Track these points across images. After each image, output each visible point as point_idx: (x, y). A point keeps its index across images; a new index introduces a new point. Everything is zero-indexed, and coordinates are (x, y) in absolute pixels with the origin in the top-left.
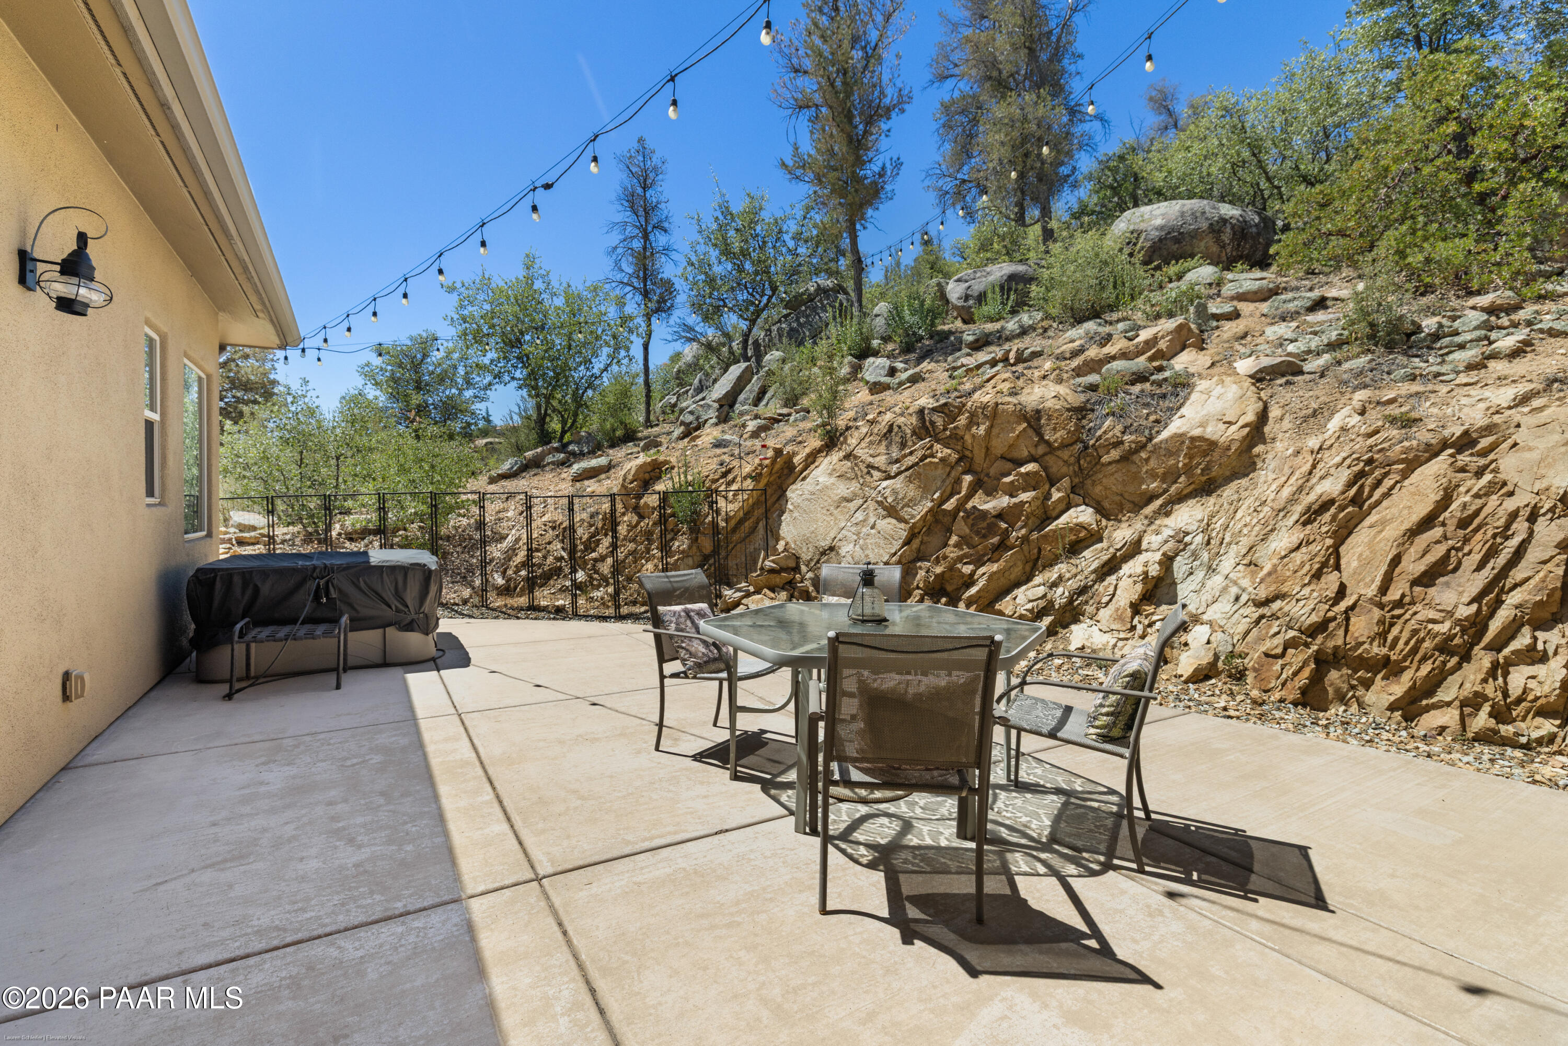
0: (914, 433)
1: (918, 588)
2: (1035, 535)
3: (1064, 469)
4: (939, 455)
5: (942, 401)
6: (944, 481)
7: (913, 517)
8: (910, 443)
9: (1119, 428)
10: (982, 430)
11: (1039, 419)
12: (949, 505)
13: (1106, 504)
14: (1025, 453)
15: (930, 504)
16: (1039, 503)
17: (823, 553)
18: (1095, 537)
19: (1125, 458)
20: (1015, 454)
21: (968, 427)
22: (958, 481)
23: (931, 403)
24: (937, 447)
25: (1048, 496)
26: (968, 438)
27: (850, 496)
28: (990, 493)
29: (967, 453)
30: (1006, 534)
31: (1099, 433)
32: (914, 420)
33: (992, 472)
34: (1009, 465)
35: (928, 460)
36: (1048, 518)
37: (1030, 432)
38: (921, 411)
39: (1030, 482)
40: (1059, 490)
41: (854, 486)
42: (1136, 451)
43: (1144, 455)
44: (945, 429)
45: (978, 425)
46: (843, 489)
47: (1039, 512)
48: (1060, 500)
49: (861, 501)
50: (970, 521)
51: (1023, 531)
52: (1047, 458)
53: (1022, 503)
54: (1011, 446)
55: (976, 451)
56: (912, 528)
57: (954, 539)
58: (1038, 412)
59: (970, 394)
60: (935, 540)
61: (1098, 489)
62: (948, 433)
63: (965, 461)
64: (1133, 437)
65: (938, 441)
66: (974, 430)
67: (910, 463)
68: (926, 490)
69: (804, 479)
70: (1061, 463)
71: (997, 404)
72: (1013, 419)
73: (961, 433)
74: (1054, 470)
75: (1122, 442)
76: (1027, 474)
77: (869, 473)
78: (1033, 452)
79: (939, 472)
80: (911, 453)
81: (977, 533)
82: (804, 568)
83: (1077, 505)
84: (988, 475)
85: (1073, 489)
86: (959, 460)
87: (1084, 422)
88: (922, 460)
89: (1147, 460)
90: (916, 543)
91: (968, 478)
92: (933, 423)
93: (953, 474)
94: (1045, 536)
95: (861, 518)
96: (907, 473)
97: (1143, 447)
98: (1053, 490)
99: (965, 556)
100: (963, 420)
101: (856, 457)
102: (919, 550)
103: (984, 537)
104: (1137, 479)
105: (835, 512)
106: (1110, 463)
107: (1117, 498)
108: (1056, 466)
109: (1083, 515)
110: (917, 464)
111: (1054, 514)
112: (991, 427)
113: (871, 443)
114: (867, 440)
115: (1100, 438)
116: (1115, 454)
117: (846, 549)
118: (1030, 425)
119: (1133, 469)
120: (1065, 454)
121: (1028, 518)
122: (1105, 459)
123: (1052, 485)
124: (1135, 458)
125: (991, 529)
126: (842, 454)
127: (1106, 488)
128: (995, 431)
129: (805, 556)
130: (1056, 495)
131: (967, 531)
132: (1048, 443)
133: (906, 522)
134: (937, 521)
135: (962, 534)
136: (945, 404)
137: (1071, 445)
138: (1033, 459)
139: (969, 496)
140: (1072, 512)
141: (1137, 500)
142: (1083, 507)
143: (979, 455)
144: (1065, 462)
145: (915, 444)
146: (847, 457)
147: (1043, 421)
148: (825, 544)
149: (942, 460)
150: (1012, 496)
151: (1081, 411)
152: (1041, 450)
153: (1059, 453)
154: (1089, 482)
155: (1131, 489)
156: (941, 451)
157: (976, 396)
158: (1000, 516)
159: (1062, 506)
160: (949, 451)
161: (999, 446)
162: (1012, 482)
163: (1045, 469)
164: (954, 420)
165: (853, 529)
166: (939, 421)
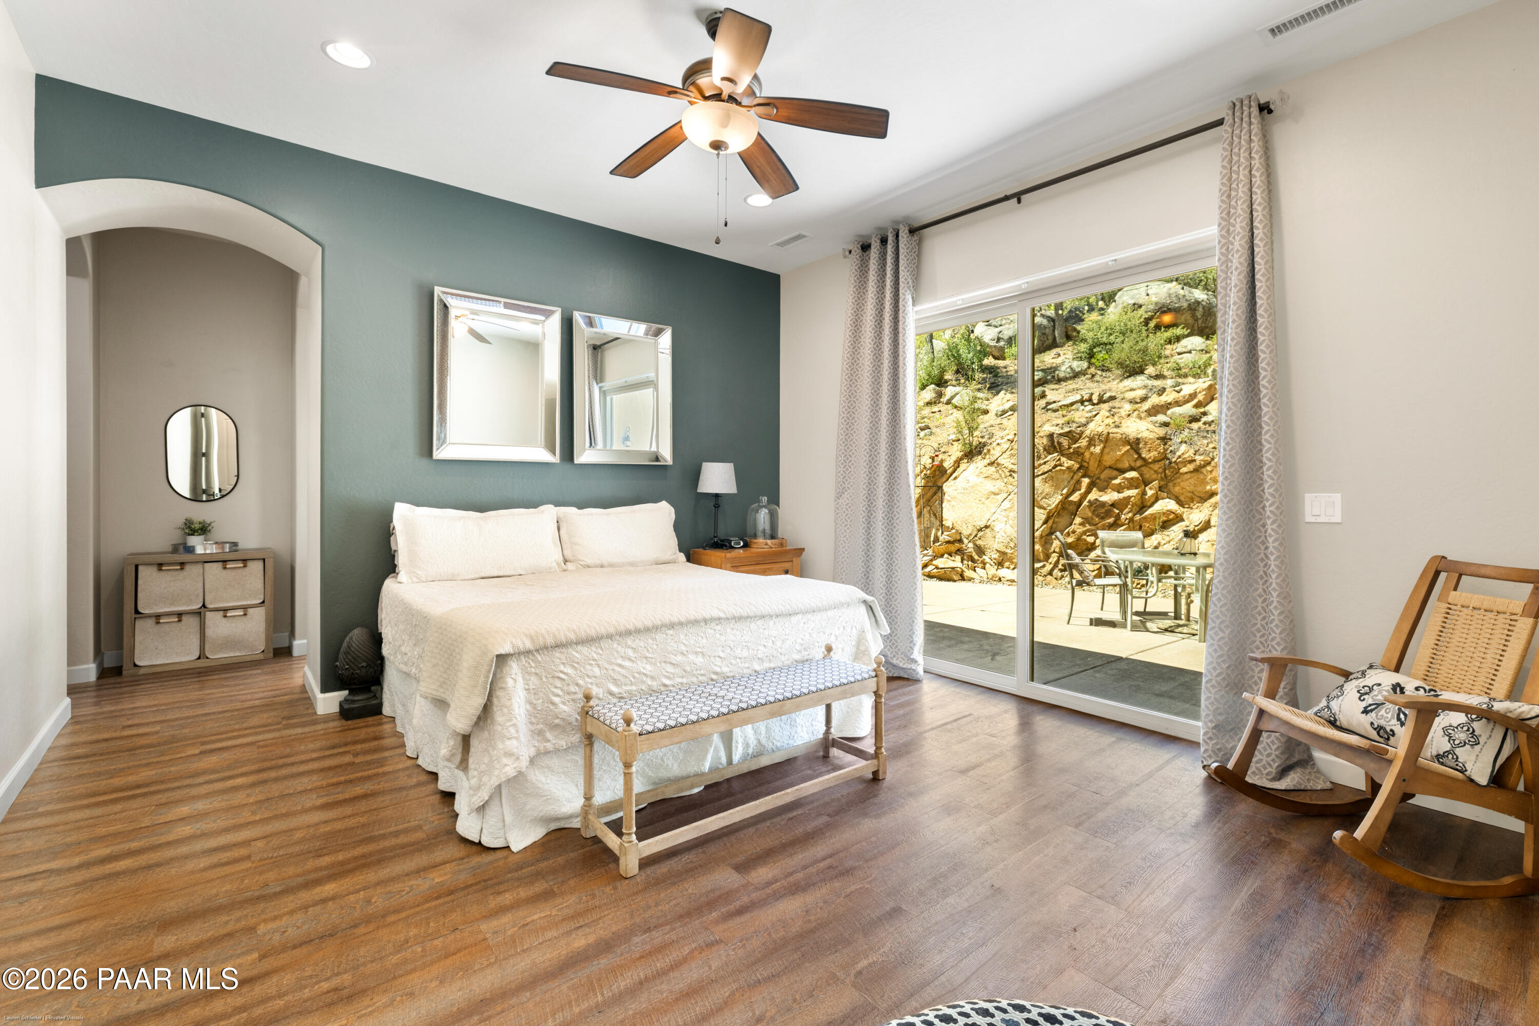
0: (1045, 449)
1: (1054, 552)
2: (1138, 517)
3: (1155, 476)
4: (1066, 465)
5: (1066, 429)
6: (1069, 482)
7: (1049, 505)
8: (1043, 456)
9: (1191, 452)
10: (1097, 449)
11: (1138, 444)
12: (1075, 497)
13: (1182, 498)
14: (1127, 465)
15: (1061, 497)
16: (1139, 497)
17: (980, 530)
18: (1179, 519)
19: (1197, 470)
20: (1120, 466)
21: (1088, 447)
22: (1079, 482)
23: (1058, 431)
24: (1063, 459)
25: (1144, 493)
26: (1087, 455)
27: (997, 491)
28: (1102, 489)
29: (1085, 464)
30: (1118, 517)
31: (1178, 454)
32: (1045, 441)
33: (1102, 476)
34: (1115, 473)
35: (1058, 468)
36: (1144, 507)
37: (1132, 452)
38: (1051, 436)
39: (1132, 484)
40: (1151, 489)
41: (1000, 484)
42: (1204, 466)
43: (1209, 468)
44: (1070, 448)
45: (1095, 446)
46: (990, 486)
47: (1139, 503)
48: (1152, 495)
49: (1006, 495)
50: (1093, 508)
51: (1130, 515)
52: (1143, 469)
53: (1130, 497)
54: (1117, 460)
55: (1091, 463)
56: (1048, 513)
57: (1078, 520)
58: (1138, 439)
59: (1085, 425)
60: (1063, 521)
61: (1177, 489)
62: (1071, 450)
63: (1084, 469)
64: (1202, 457)
65: (1063, 455)
66: (1092, 449)
67: (1046, 470)
68: (1057, 487)
69: (955, 478)
70: (1152, 472)
71: (1109, 433)
72: (1120, 443)
73: (1082, 451)
74: (1147, 476)
75: (1195, 461)
76: (1132, 479)
77: (1011, 475)
78: (1133, 464)
79: (1066, 476)
80: (1045, 463)
81: (1098, 516)
82: (965, 541)
83: (1163, 499)
84: (1099, 478)
85: (1161, 489)
86: (1079, 468)
87: (1167, 446)
88: (1054, 468)
89: (1211, 472)
90: (1050, 522)
91: (1086, 481)
92: (1060, 444)
93: (1076, 477)
94: (1145, 518)
95: (1009, 506)
96: (1044, 476)
97: (1209, 463)
98: (1147, 488)
99: (1088, 531)
100: (1083, 443)
101: (998, 464)
102: (1051, 527)
103: (1103, 518)
104: (1204, 482)
105: (986, 502)
106: (1186, 473)
107: (1190, 495)
108: (1148, 474)
109: (1166, 505)
110: (1050, 470)
111: (1149, 504)
112: (1104, 447)
113: (1012, 455)
114: (1008, 453)
115: (1180, 457)
116: (1191, 467)
117: (998, 527)
118: (1132, 448)
119: (1202, 477)
120: (1156, 467)
121: (1133, 506)
122: (1184, 470)
123: (1146, 486)
124: (1204, 470)
125: (1108, 514)
126: (987, 461)
127: (1182, 488)
128: (1106, 450)
129: (966, 531)
130: (1150, 493)
131: (1090, 514)
132: (1144, 459)
133: (1044, 509)
134: (1064, 508)
135: (1085, 516)
136: (1070, 432)
137: (1160, 461)
138: (1132, 469)
139: (1088, 491)
140: (1160, 502)
141: (1202, 495)
142: (1167, 500)
143: (1093, 466)
144: (1156, 471)
145: (1046, 457)
146: (991, 464)
147: (1141, 446)
148: (982, 524)
149: (1068, 468)
150: (1119, 492)
151: (1164, 440)
152: (1139, 463)
153: (1151, 466)
154: (1171, 484)
155: (1200, 489)
156: (1067, 463)
157: (1091, 426)
158: (1113, 505)
159: (1153, 500)
160: (1072, 462)
161: (1108, 460)
162: (1120, 484)
163: (1141, 475)
164: (1076, 441)
165: (1003, 513)
166: (1065, 442)
